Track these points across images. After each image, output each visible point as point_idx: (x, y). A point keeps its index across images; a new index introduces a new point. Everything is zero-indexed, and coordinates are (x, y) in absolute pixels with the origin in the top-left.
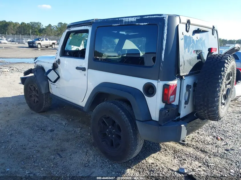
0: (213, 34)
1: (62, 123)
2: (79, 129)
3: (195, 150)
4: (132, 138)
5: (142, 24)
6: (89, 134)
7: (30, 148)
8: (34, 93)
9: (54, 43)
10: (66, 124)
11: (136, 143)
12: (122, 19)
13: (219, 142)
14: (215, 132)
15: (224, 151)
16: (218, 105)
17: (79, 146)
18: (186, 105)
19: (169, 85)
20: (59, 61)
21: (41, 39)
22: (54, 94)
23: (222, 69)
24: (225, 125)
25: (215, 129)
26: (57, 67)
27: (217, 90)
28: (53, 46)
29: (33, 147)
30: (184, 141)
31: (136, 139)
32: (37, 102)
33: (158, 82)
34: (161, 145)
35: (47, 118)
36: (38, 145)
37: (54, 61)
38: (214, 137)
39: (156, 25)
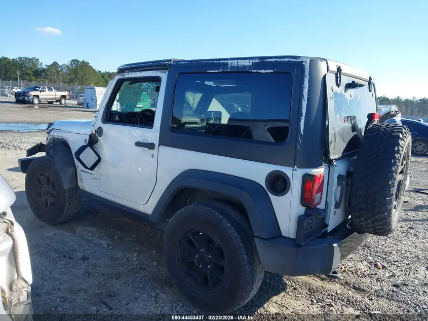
0: (370, 91)
1: (101, 244)
2: (135, 255)
3: (345, 287)
4: (247, 270)
5: (263, 71)
6: (155, 264)
7: (49, 294)
8: (46, 188)
9: (64, 97)
10: (108, 246)
11: (253, 278)
12: (225, 61)
13: (380, 272)
14: (370, 254)
15: (392, 288)
16: (391, 208)
17: (141, 285)
18: (337, 210)
19: (313, 176)
20: (100, 131)
21: (39, 88)
22: (87, 189)
23: (396, 148)
24: (383, 243)
25: (370, 250)
26: (97, 142)
27: (390, 183)
28: (63, 101)
29: (54, 292)
30: (335, 273)
31: (253, 271)
32: (52, 204)
33: (293, 170)
34: (285, 280)
35: (71, 234)
36: (62, 287)
37: (89, 131)
38: (371, 263)
39: (289, 73)
